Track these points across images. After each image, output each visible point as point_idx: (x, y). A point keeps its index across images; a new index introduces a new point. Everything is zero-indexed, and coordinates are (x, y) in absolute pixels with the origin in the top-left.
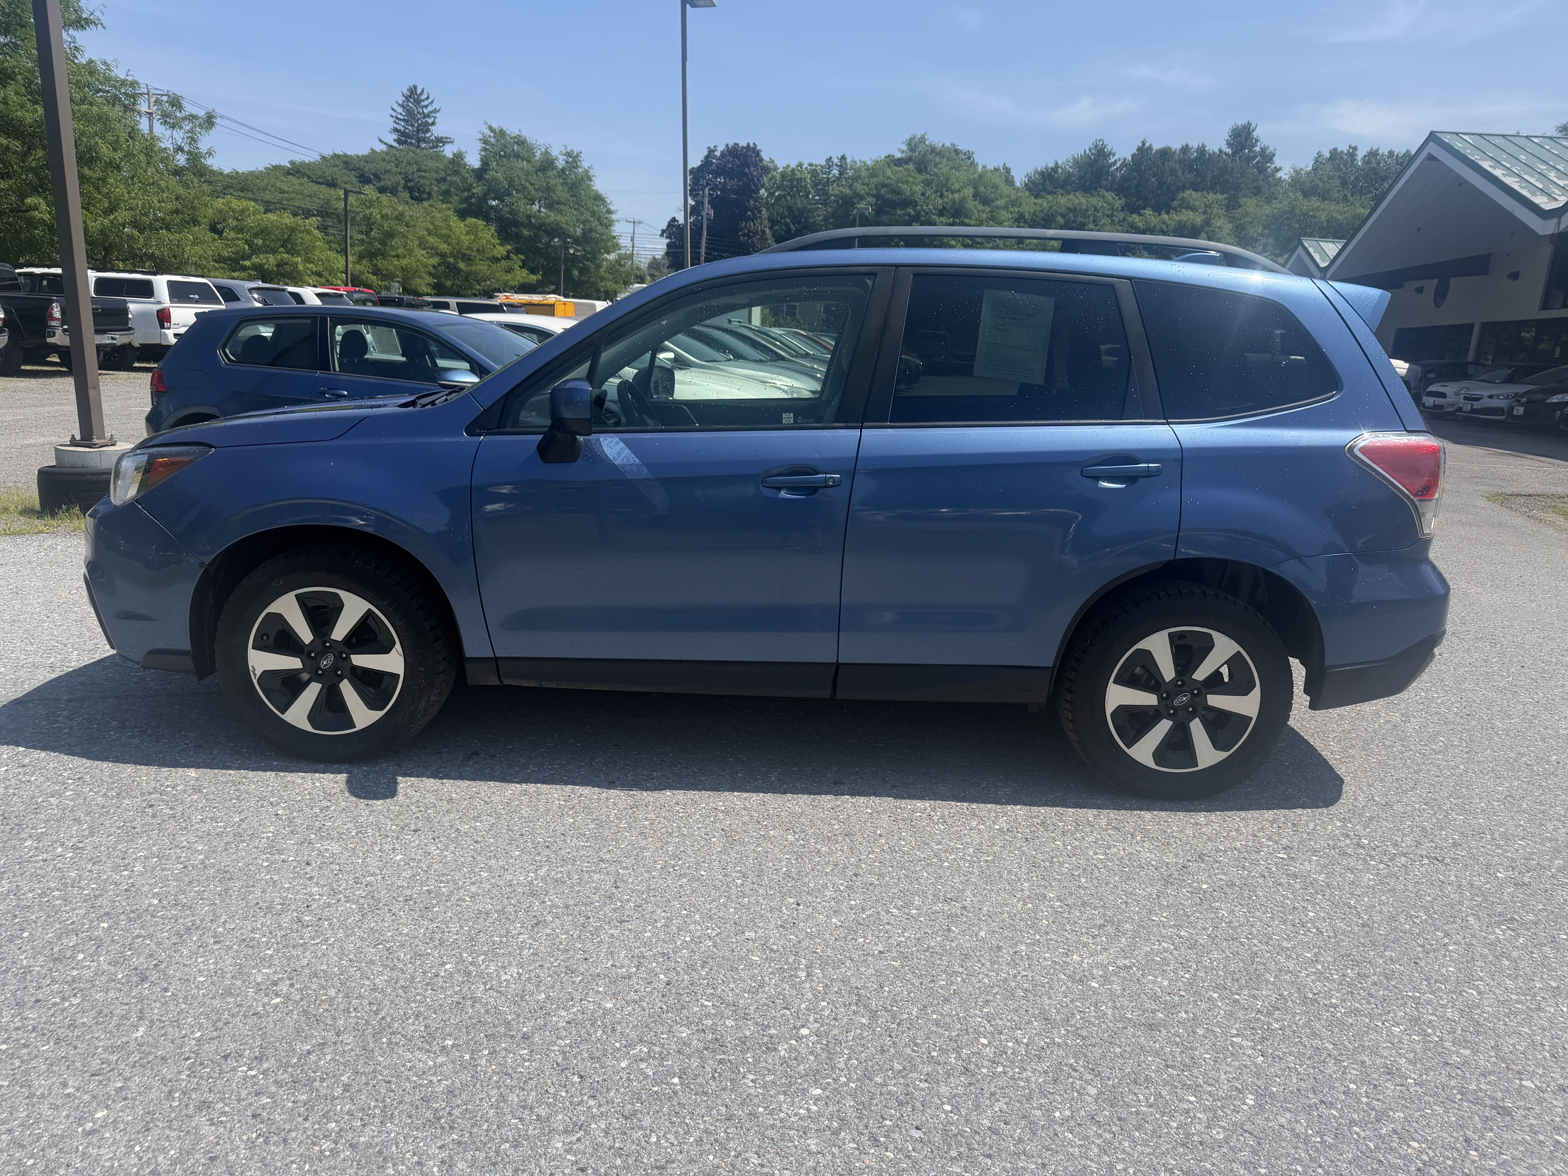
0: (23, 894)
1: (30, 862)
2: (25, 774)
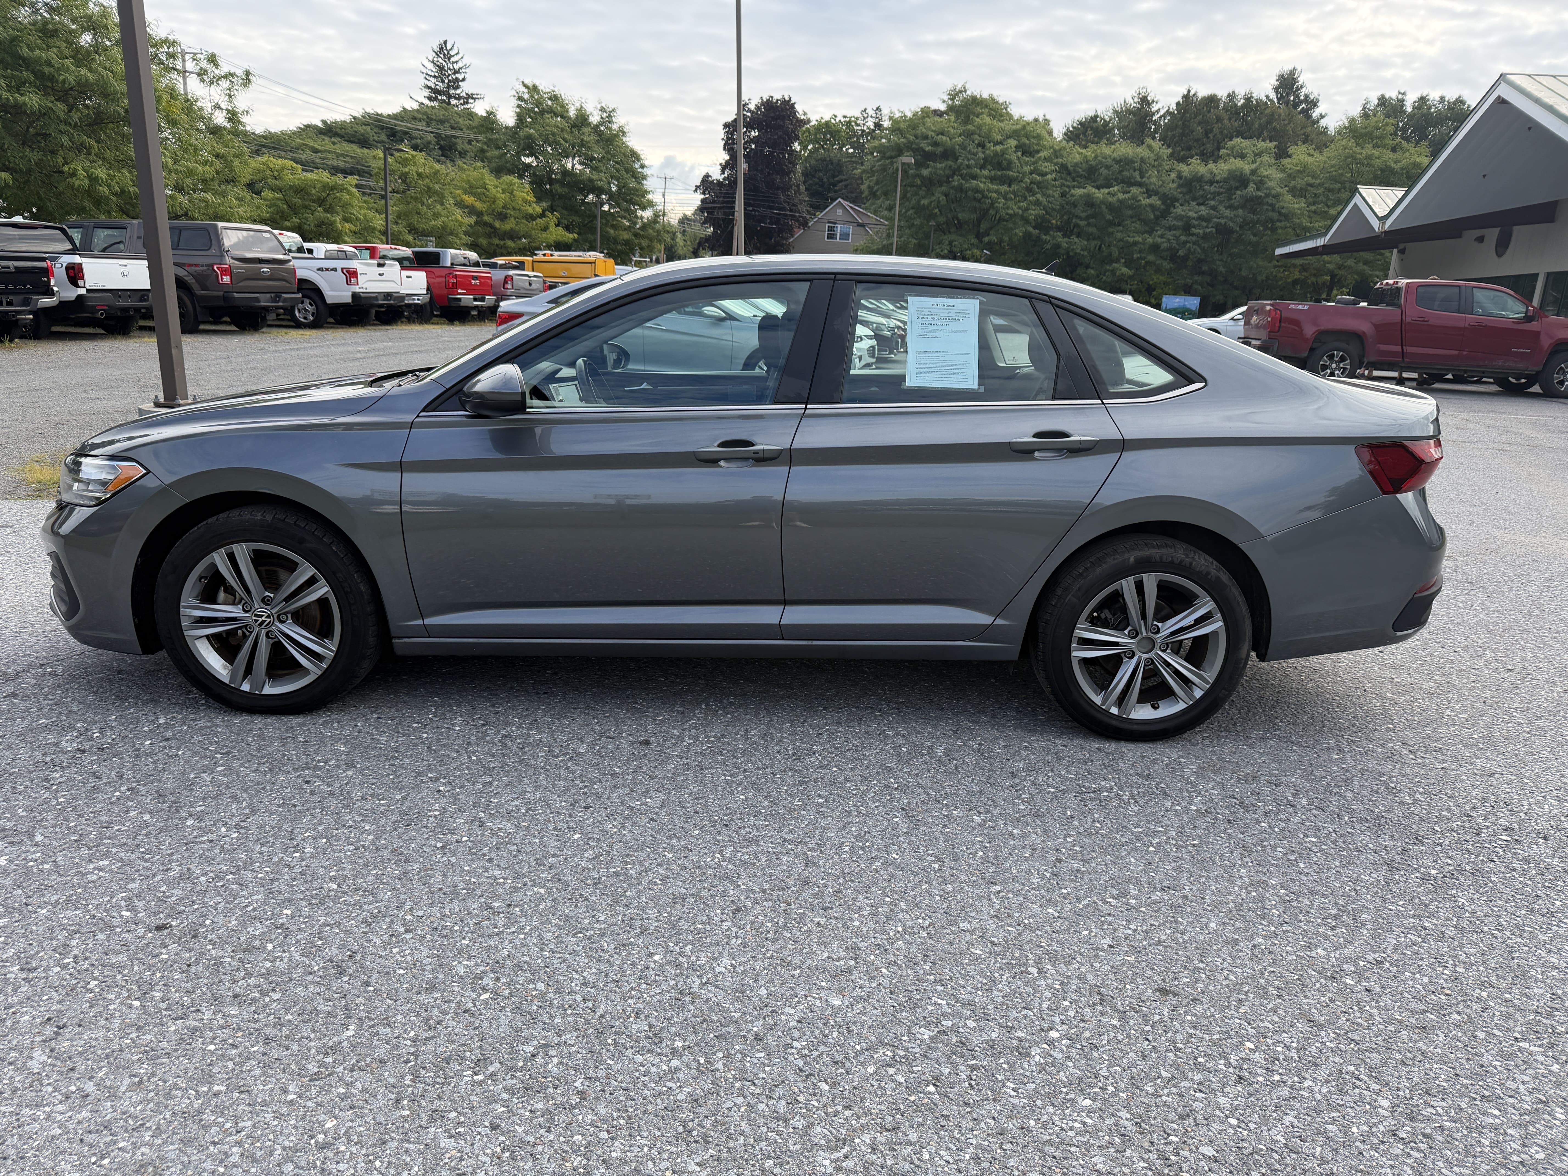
0: (197, 878)
1: (196, 843)
2: (170, 748)
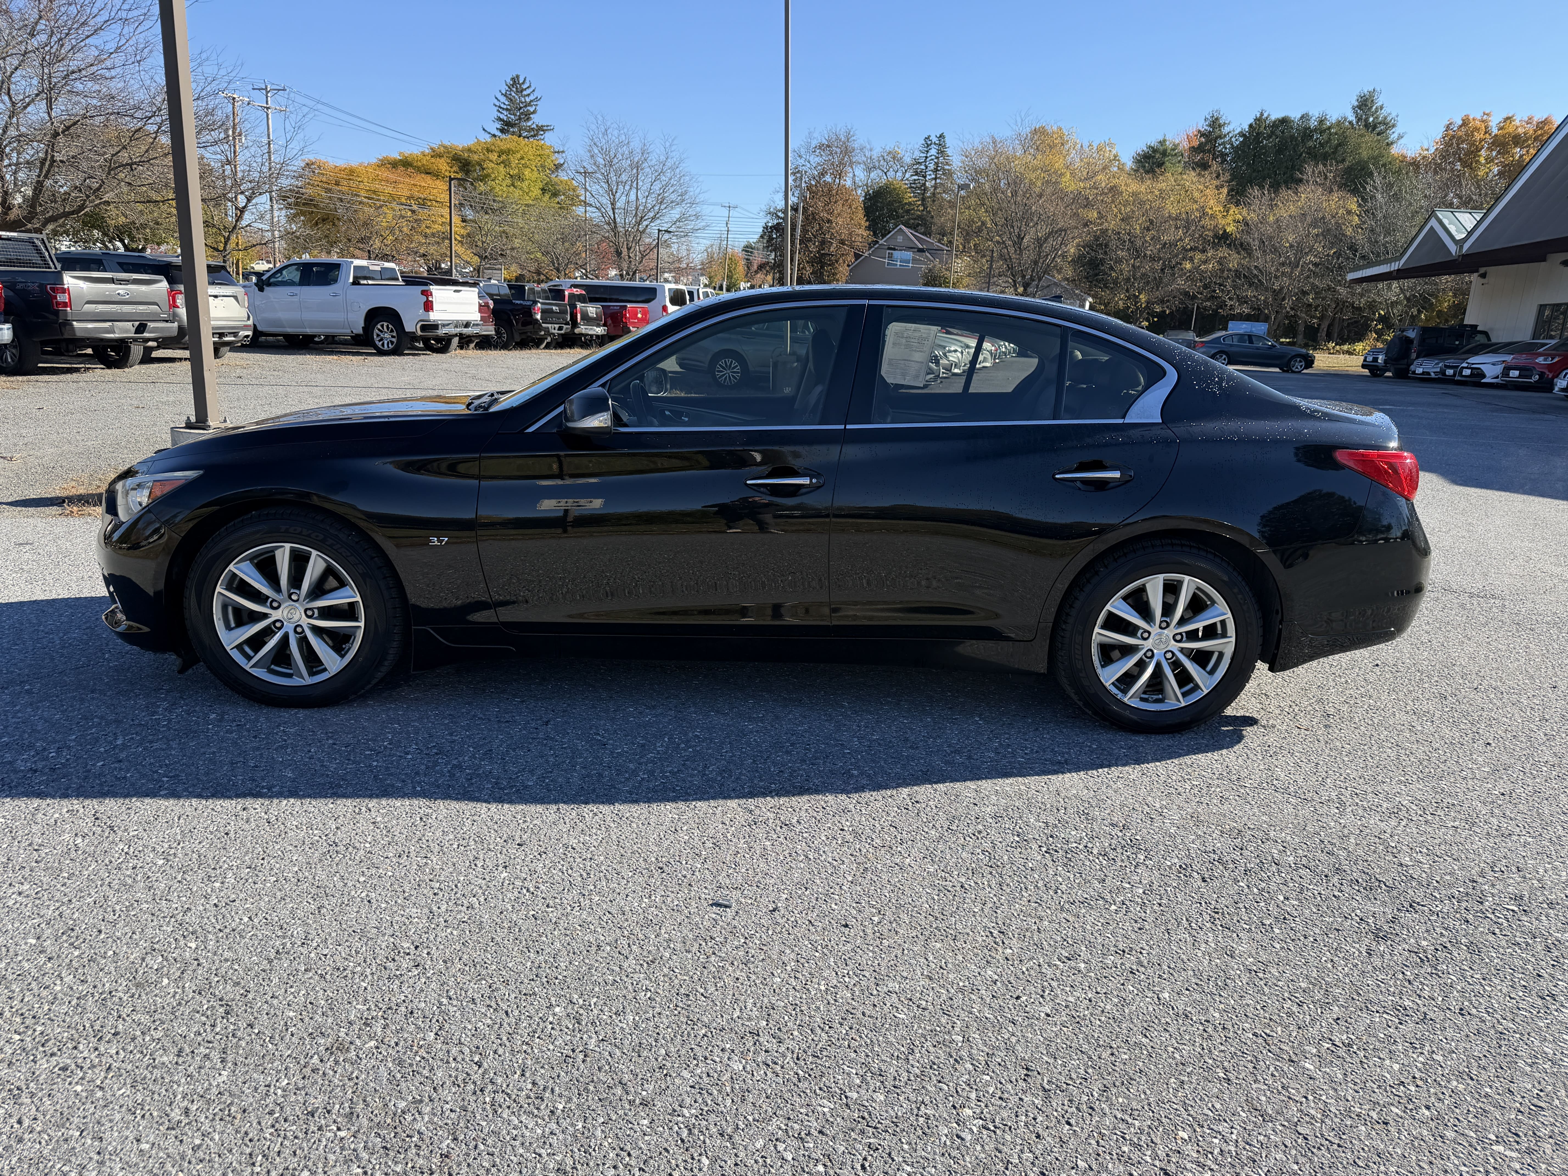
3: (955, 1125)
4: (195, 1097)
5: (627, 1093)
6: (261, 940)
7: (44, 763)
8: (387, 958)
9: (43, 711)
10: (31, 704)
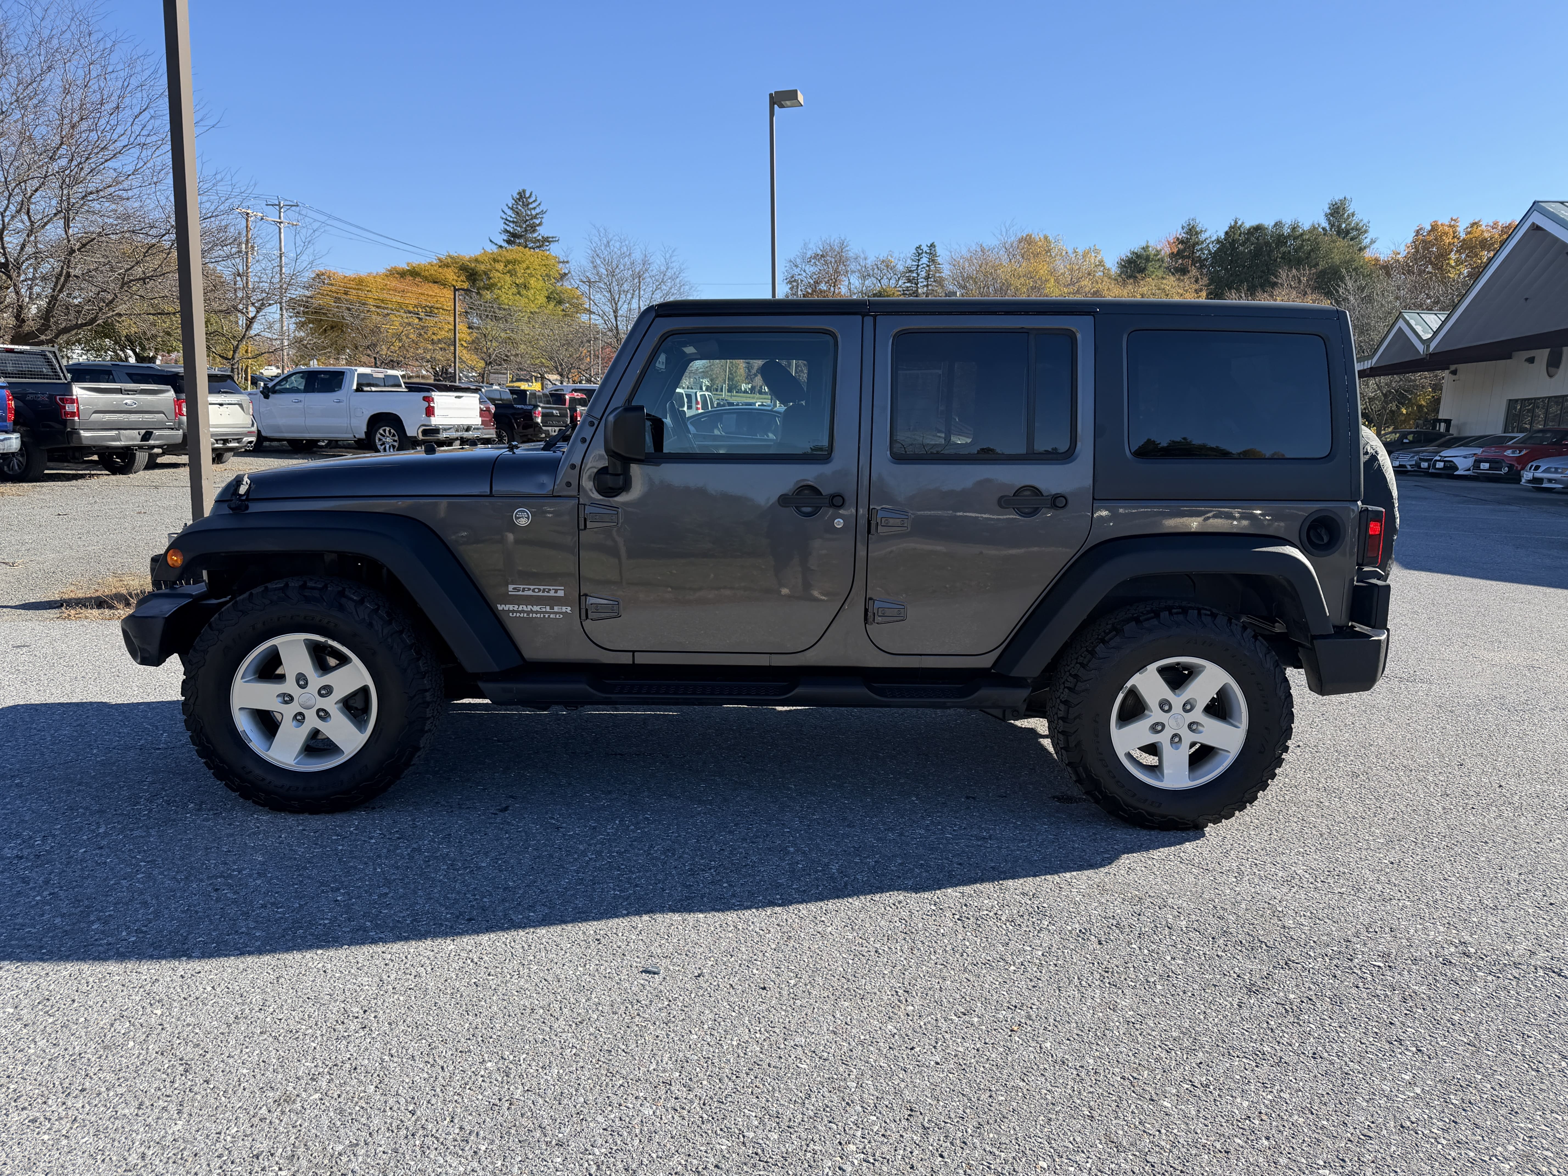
3: (839, 1159)
4: (152, 1143)
5: (545, 1136)
6: (222, 1007)
7: (29, 850)
8: (337, 1021)
9: (32, 803)
10: (20, 797)
